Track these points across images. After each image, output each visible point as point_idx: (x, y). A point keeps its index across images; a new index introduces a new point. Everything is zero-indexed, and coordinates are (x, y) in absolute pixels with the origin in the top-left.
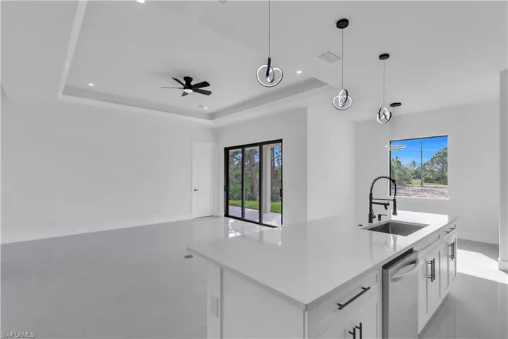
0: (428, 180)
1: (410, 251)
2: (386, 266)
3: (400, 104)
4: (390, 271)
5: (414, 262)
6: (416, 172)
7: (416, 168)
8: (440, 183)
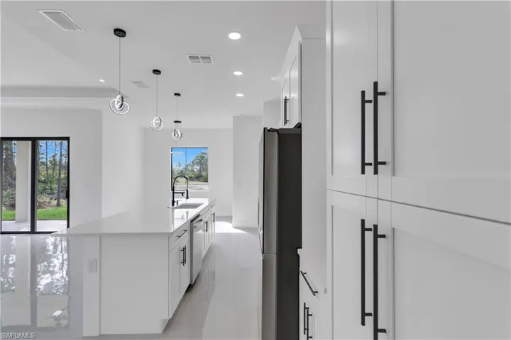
0: (191, 179)
1: (198, 216)
2: (192, 221)
3: (180, 122)
4: (194, 222)
5: (201, 220)
6: (182, 171)
7: (181, 168)
8: (199, 181)
